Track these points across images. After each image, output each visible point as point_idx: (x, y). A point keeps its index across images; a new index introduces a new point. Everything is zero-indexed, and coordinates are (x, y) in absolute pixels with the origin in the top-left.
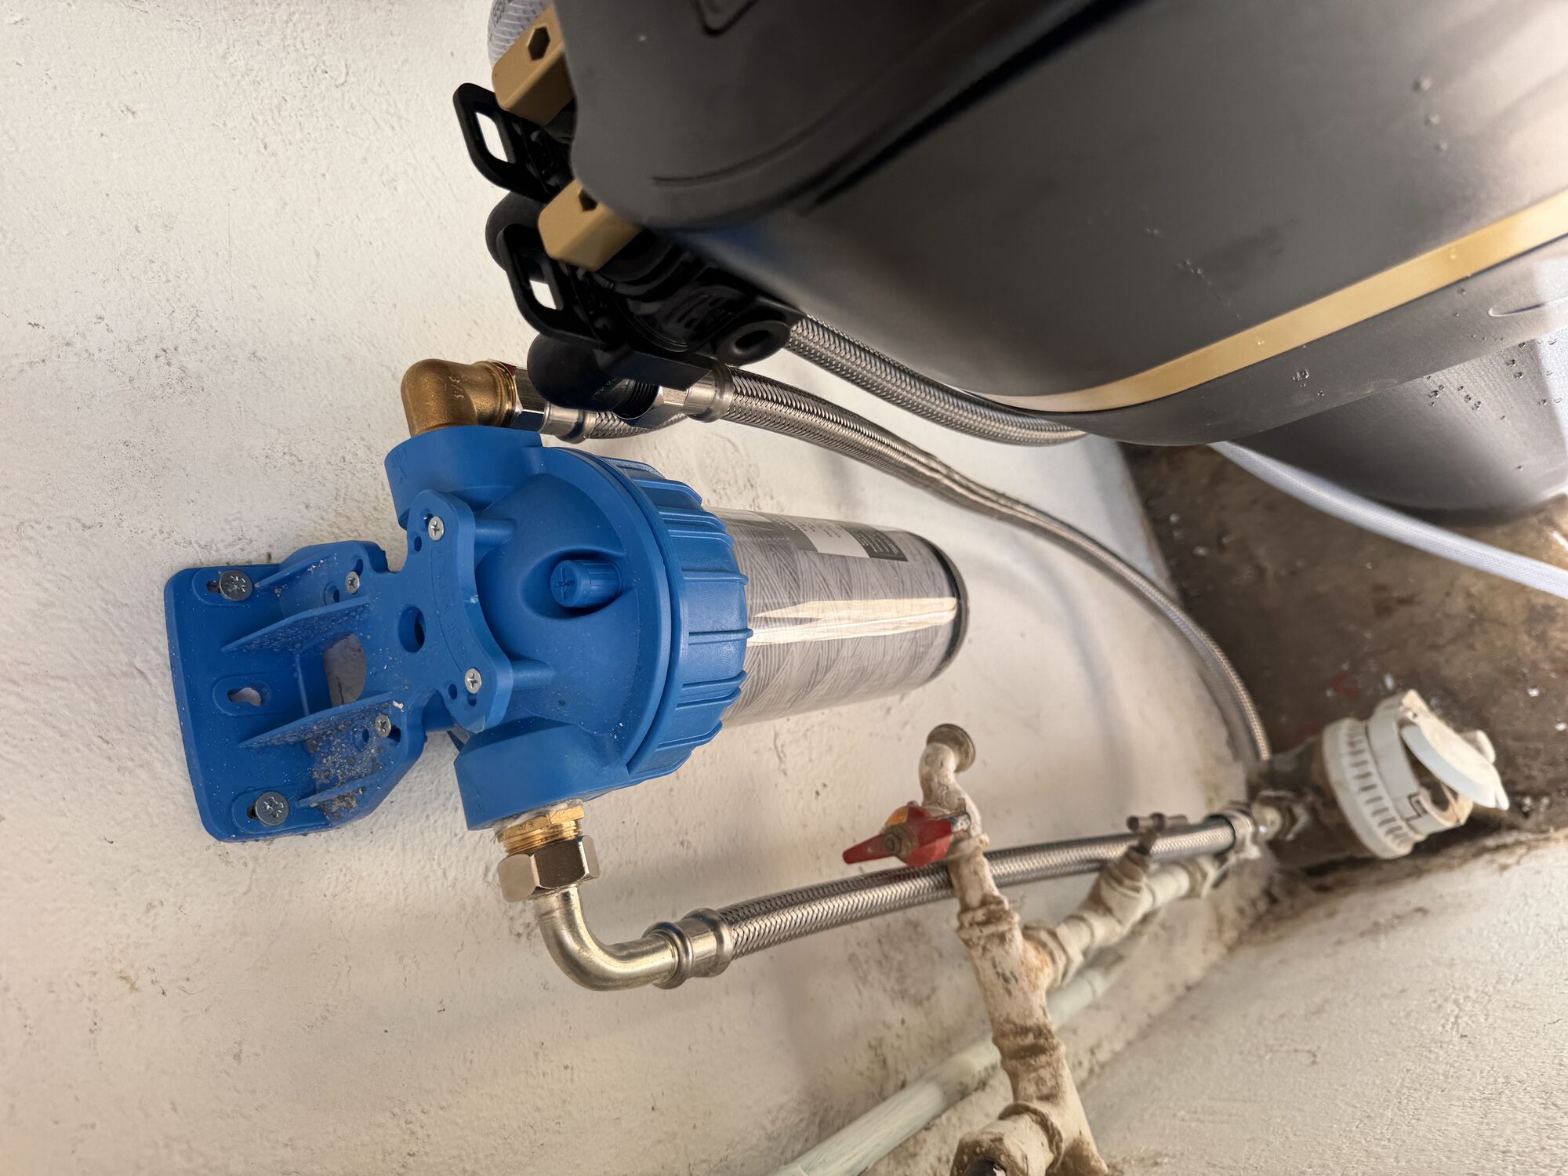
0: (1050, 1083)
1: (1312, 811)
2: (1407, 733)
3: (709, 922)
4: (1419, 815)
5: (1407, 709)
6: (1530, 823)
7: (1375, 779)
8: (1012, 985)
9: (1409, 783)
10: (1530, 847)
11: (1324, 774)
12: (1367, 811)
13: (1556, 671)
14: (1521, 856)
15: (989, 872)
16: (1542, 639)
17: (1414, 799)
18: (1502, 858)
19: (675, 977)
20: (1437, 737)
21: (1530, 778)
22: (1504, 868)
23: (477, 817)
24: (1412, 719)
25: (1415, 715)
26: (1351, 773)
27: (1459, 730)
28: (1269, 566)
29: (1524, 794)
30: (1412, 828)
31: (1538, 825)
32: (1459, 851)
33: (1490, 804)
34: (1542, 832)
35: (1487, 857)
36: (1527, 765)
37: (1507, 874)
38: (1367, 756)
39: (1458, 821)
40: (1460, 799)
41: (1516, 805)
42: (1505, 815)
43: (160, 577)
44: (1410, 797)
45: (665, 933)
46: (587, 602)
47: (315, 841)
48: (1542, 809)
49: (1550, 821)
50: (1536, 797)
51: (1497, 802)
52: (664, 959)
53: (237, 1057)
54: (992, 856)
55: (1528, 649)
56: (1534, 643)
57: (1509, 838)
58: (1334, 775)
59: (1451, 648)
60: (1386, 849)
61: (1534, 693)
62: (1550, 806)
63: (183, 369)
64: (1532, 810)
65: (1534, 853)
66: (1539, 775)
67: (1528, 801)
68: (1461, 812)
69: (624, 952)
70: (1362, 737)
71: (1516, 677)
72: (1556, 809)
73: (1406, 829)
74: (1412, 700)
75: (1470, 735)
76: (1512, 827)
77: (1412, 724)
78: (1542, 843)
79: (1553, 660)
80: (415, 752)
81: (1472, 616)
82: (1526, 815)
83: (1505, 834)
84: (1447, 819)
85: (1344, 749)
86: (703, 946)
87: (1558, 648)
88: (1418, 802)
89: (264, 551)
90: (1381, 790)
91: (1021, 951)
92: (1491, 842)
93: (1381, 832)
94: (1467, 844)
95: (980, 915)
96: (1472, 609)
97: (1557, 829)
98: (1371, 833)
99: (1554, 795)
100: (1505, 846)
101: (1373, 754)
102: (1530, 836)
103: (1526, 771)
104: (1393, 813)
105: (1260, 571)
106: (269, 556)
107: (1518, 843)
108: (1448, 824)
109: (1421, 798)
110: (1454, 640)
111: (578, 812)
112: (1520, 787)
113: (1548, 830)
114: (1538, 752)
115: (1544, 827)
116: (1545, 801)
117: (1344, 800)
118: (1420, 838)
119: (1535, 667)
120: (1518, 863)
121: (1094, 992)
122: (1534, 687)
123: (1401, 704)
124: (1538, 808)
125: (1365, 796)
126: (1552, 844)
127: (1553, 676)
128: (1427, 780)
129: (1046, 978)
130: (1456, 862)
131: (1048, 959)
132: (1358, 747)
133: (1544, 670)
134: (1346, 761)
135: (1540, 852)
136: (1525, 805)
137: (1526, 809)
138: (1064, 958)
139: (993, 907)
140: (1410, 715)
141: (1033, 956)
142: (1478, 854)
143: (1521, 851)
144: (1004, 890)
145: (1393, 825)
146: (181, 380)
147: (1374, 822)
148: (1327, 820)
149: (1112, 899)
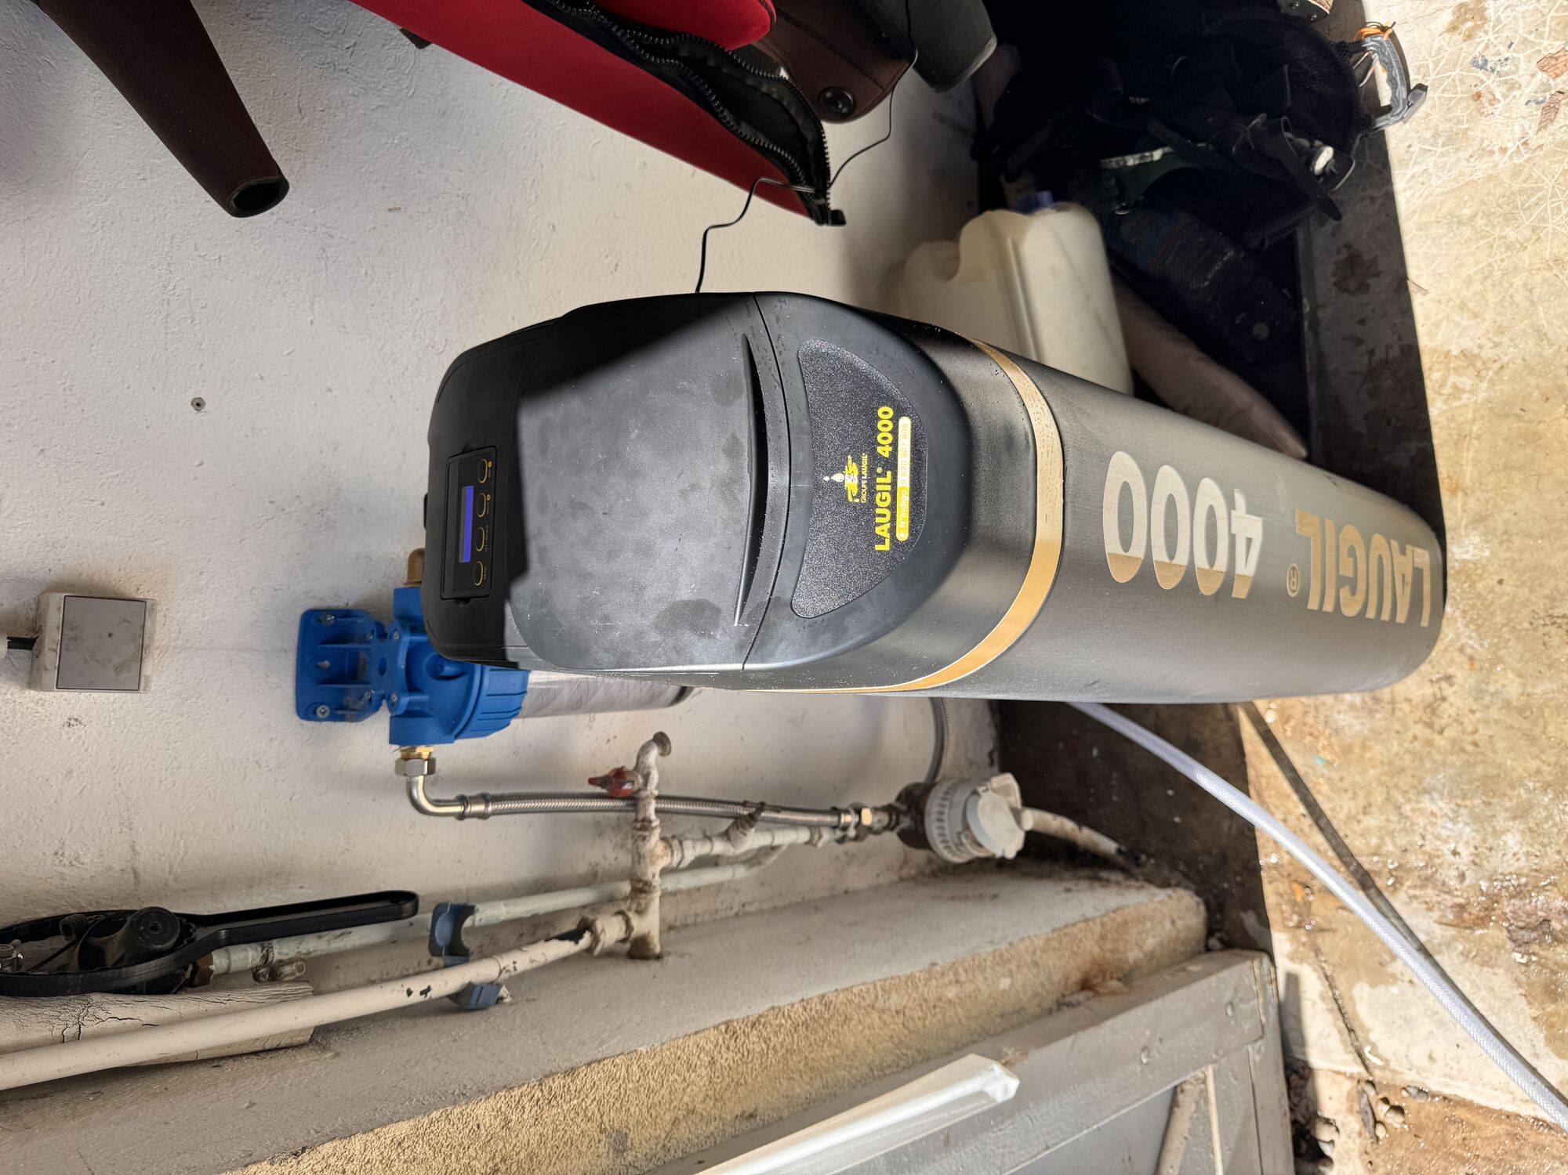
0: (643, 906)
1: (915, 821)
3: (485, 799)
4: (962, 846)
7: (945, 820)
8: (642, 860)
15: (653, 806)
19: (461, 816)
23: (392, 741)
26: (936, 809)
38: (948, 803)
43: (300, 611)
45: (463, 800)
46: (449, 674)
47: (339, 725)
52: (459, 809)
53: (291, 799)
54: (659, 798)
61: (1170, 792)
63: (328, 519)
69: (437, 803)
70: (952, 792)
80: (376, 709)
82: (1138, 866)
85: (941, 795)
86: (479, 808)
89: (346, 601)
90: (945, 824)
91: (652, 846)
95: (638, 825)
106: (347, 604)
111: (431, 749)
117: (927, 822)
121: (734, 876)
122: (1172, 788)
129: (663, 863)
131: (669, 854)
132: (947, 796)
136: (1141, 859)
137: (1140, 861)
138: (680, 855)
139: (646, 823)
141: (660, 848)
143: (1096, 885)
144: (659, 815)
146: (326, 523)
149: (732, 834)
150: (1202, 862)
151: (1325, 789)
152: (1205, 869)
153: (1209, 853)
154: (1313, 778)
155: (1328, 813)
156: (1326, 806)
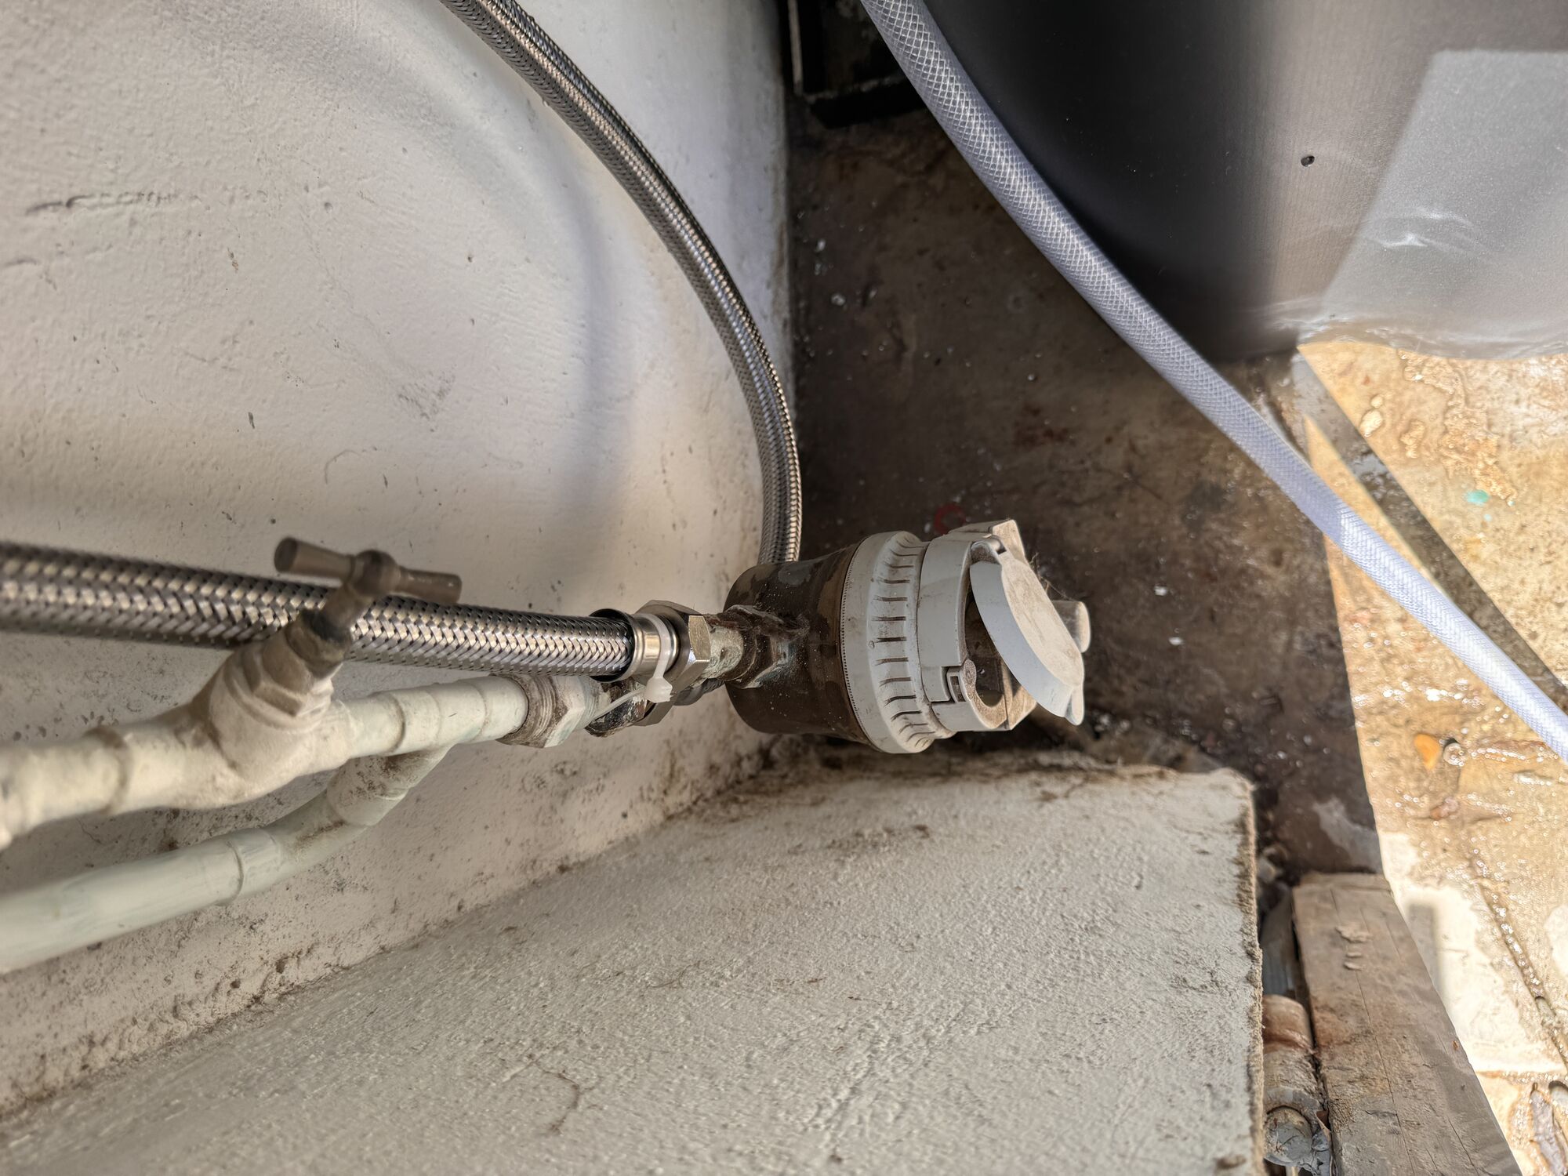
1: (803, 655)
2: (978, 572)
4: (952, 701)
5: (994, 538)
6: (1096, 747)
7: (906, 629)
9: (952, 648)
10: (1089, 777)
11: (836, 605)
12: (878, 674)
13: (1195, 571)
14: (1074, 787)
16: (1196, 526)
17: (950, 675)
18: (1052, 784)
20: (1020, 590)
21: (1119, 693)
22: (1048, 797)
24: (995, 554)
25: (1001, 551)
26: (875, 609)
27: (1054, 595)
28: (912, 344)
29: (1104, 711)
30: (934, 715)
31: (1106, 751)
32: (1005, 759)
33: (1059, 711)
34: (1108, 762)
35: (1034, 776)
36: (1119, 677)
37: (1049, 807)
38: (908, 591)
39: (1006, 723)
40: (1020, 693)
41: (1090, 720)
42: (1075, 730)
44: (947, 669)
48: (1117, 734)
49: (1120, 751)
50: (1116, 718)
51: (1069, 711)
55: (1175, 535)
56: (1184, 530)
57: (1068, 759)
58: (850, 608)
59: (1086, 509)
60: (888, 738)
61: (1161, 591)
62: (1126, 733)
64: (1106, 731)
65: (1090, 786)
66: (1130, 691)
67: (1105, 720)
68: (1014, 711)
70: (914, 561)
71: (1147, 565)
72: (1133, 739)
73: (925, 717)
74: (1008, 531)
75: (1067, 604)
76: (1077, 747)
77: (994, 561)
78: (1103, 777)
79: (1198, 558)
81: (1126, 476)
82: (1097, 736)
83: (1065, 754)
84: (989, 718)
85: (881, 570)
87: (1209, 544)
88: (956, 680)
90: (908, 649)
92: (1045, 758)
93: (888, 711)
94: (1017, 752)
96: (1129, 468)
97: (1126, 763)
98: (873, 709)
99: (1139, 719)
100: (1059, 768)
101: (918, 589)
102: (1093, 763)
103: (1116, 682)
104: (914, 687)
105: (901, 346)
107: (1077, 768)
108: (990, 726)
109: (961, 675)
110: (1091, 501)
112: (1102, 701)
113: (1115, 762)
114: (1138, 664)
115: (1112, 757)
116: (1125, 725)
117: (849, 648)
118: (944, 735)
119: (1174, 560)
120: (1067, 796)
122: (1162, 585)
123: (989, 531)
124: (1114, 730)
125: (884, 651)
126: (1115, 781)
127: (1190, 575)
128: (980, 652)
130: (996, 772)
132: (902, 574)
133: (1182, 565)
134: (876, 590)
135: (1097, 788)
136: (1100, 724)
137: (1099, 728)
140: (994, 547)
142: (1023, 770)
143: (1076, 780)
145: (908, 705)
147: (883, 693)
148: (820, 674)
149: (227, 711)
150: (1231, 717)
151: (1487, 551)
152: (1238, 728)
153: (1247, 699)
154: (1463, 532)
155: (1495, 597)
156: (1489, 585)
